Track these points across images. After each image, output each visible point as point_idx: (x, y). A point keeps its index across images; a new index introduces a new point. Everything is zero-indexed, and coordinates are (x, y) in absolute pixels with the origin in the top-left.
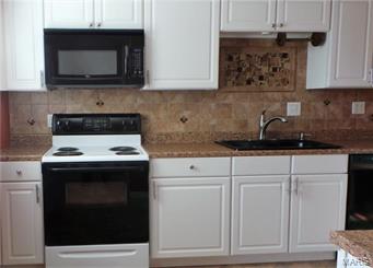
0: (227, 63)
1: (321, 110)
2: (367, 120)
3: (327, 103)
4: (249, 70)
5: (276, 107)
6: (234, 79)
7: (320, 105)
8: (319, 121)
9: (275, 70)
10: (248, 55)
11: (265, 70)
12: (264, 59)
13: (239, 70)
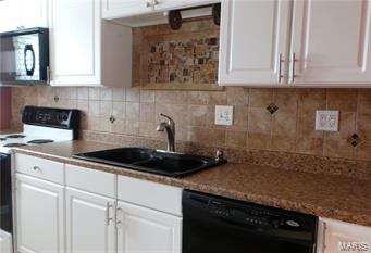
0: (151, 55)
1: (263, 121)
2: (343, 143)
3: (272, 110)
4: (172, 62)
5: (202, 111)
6: (157, 74)
7: (262, 112)
8: (259, 135)
9: (201, 61)
10: (171, 45)
11: (190, 62)
12: (188, 47)
13: (162, 63)
